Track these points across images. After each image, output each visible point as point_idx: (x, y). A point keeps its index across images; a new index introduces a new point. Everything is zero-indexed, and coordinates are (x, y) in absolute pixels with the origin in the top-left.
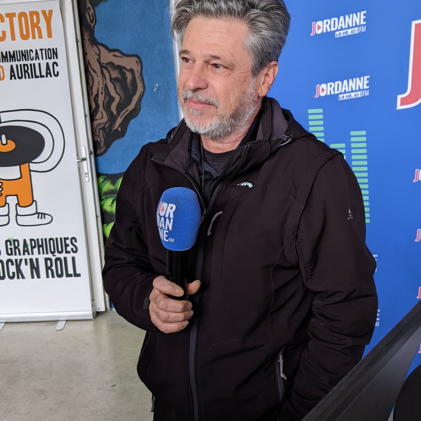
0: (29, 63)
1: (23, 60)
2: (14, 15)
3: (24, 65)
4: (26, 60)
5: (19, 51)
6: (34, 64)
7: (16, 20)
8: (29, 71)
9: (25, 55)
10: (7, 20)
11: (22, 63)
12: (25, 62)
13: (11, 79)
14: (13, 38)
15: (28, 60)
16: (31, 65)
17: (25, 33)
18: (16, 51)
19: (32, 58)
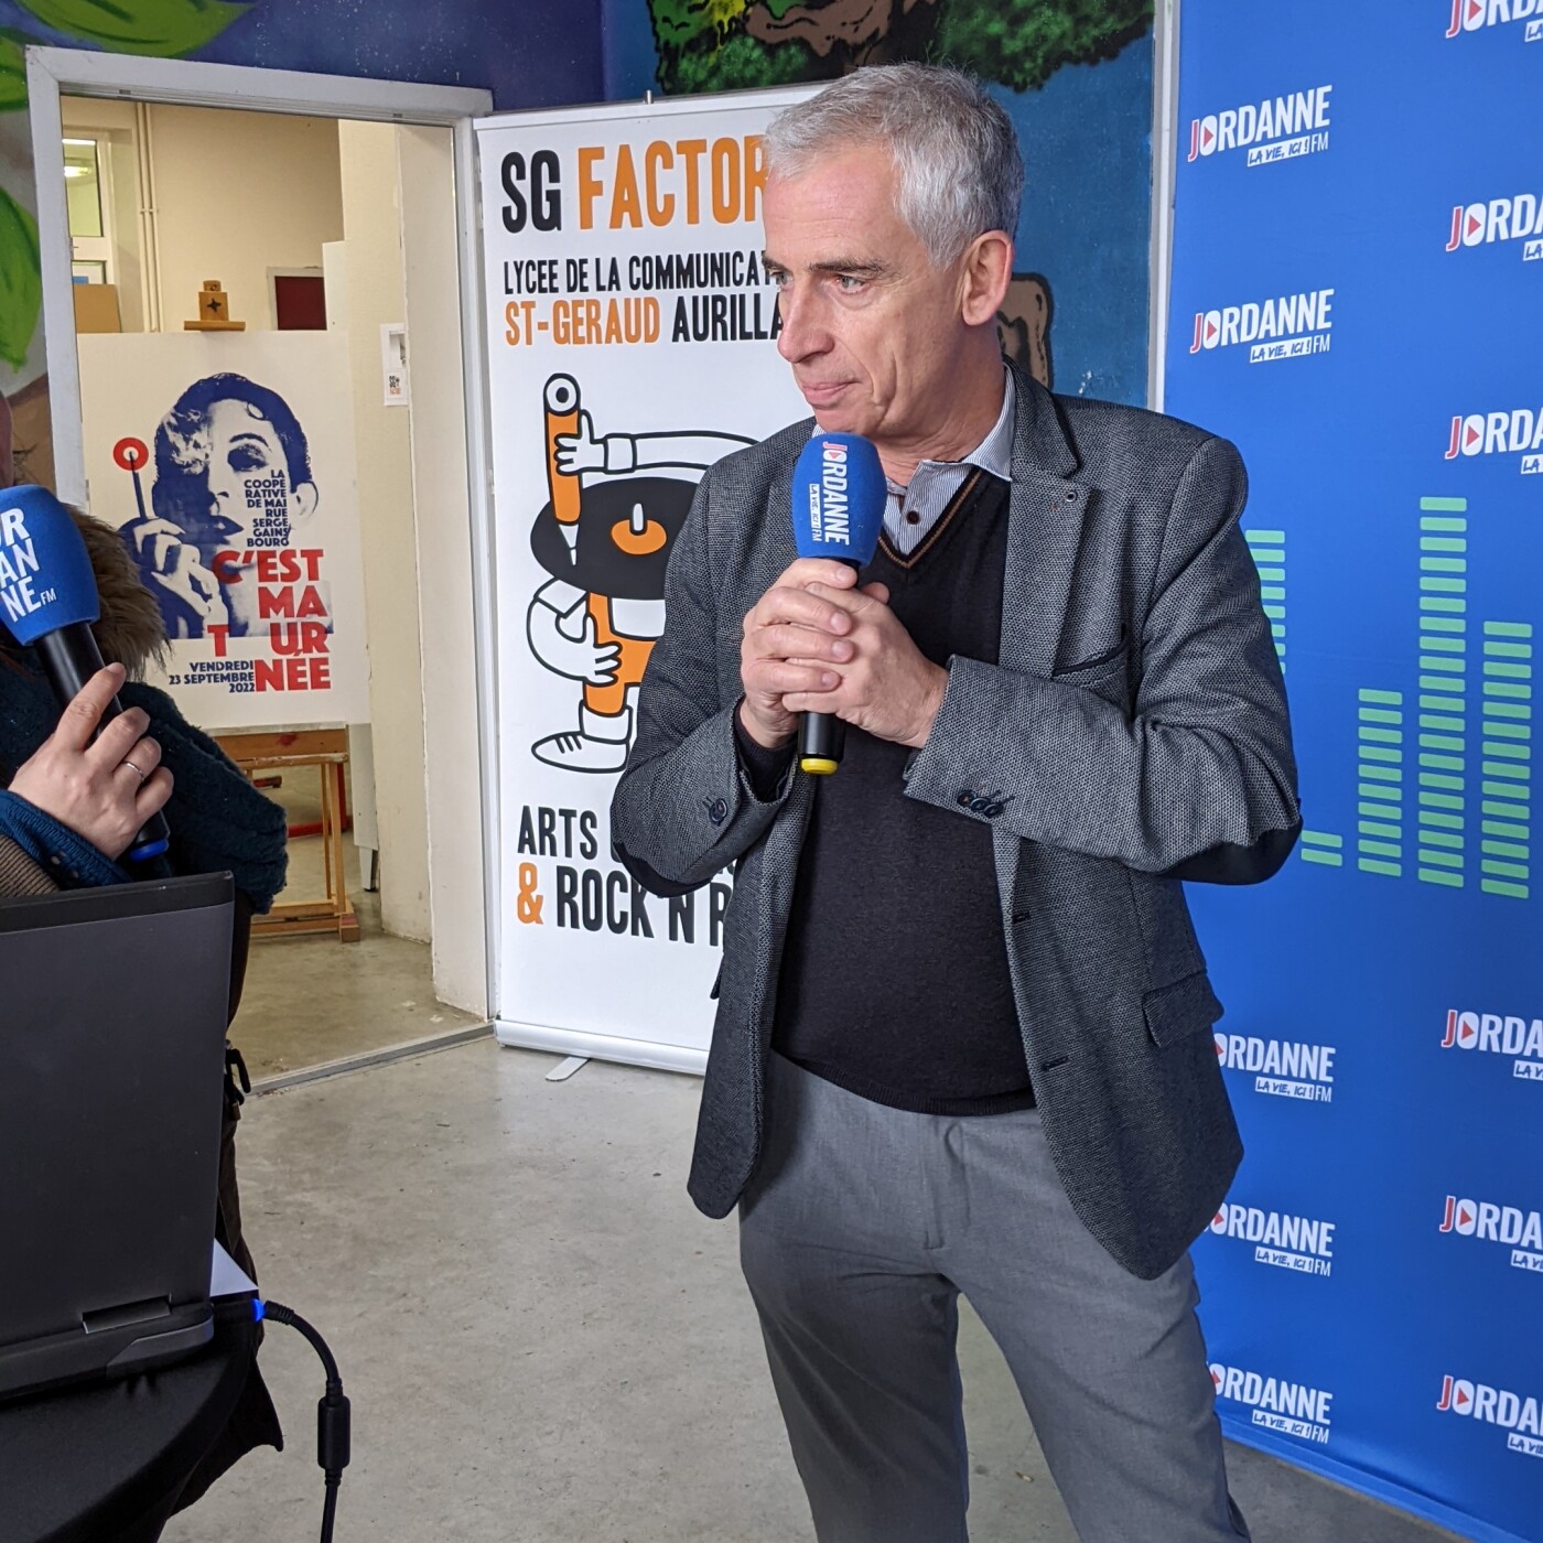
0: (727, 291)
1: (713, 285)
2: (700, 146)
3: (716, 298)
4: (721, 285)
5: (706, 256)
6: (742, 297)
7: (704, 161)
8: (727, 318)
9: (719, 267)
10: (680, 160)
11: (709, 291)
12: (718, 290)
13: (675, 339)
14: (693, 217)
15: (728, 285)
16: (733, 297)
17: (726, 203)
18: (698, 256)
19: (738, 278)
